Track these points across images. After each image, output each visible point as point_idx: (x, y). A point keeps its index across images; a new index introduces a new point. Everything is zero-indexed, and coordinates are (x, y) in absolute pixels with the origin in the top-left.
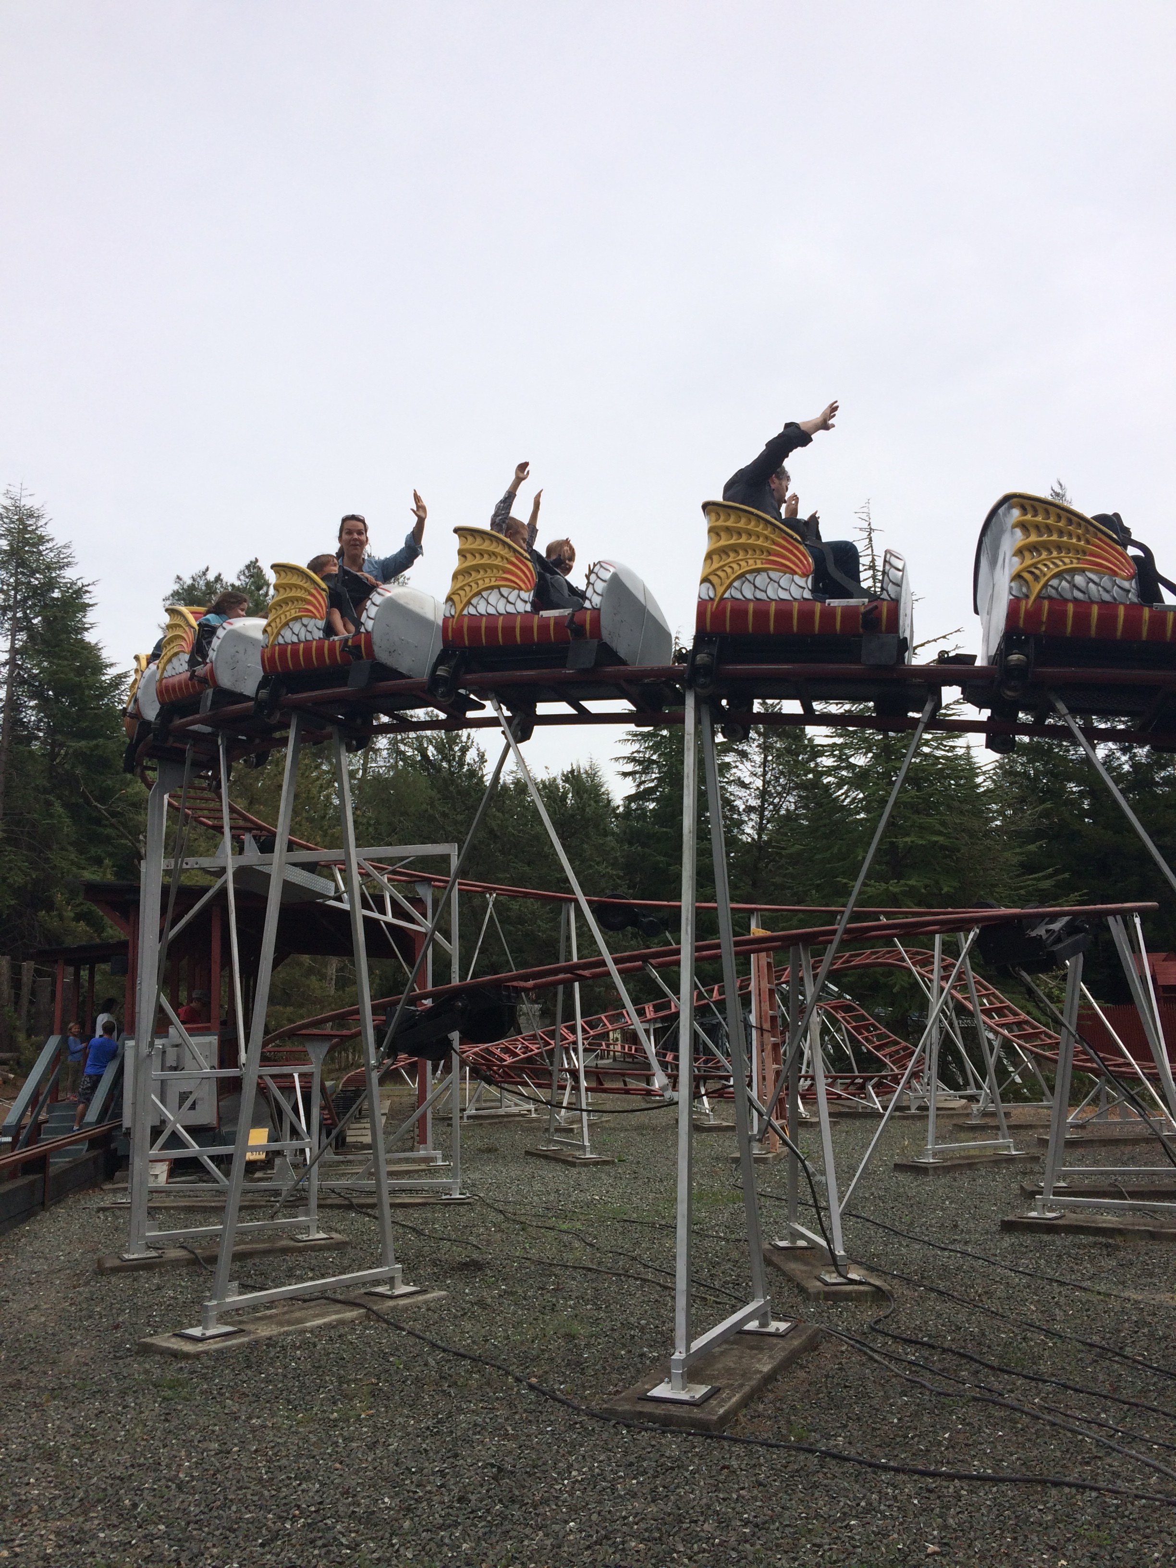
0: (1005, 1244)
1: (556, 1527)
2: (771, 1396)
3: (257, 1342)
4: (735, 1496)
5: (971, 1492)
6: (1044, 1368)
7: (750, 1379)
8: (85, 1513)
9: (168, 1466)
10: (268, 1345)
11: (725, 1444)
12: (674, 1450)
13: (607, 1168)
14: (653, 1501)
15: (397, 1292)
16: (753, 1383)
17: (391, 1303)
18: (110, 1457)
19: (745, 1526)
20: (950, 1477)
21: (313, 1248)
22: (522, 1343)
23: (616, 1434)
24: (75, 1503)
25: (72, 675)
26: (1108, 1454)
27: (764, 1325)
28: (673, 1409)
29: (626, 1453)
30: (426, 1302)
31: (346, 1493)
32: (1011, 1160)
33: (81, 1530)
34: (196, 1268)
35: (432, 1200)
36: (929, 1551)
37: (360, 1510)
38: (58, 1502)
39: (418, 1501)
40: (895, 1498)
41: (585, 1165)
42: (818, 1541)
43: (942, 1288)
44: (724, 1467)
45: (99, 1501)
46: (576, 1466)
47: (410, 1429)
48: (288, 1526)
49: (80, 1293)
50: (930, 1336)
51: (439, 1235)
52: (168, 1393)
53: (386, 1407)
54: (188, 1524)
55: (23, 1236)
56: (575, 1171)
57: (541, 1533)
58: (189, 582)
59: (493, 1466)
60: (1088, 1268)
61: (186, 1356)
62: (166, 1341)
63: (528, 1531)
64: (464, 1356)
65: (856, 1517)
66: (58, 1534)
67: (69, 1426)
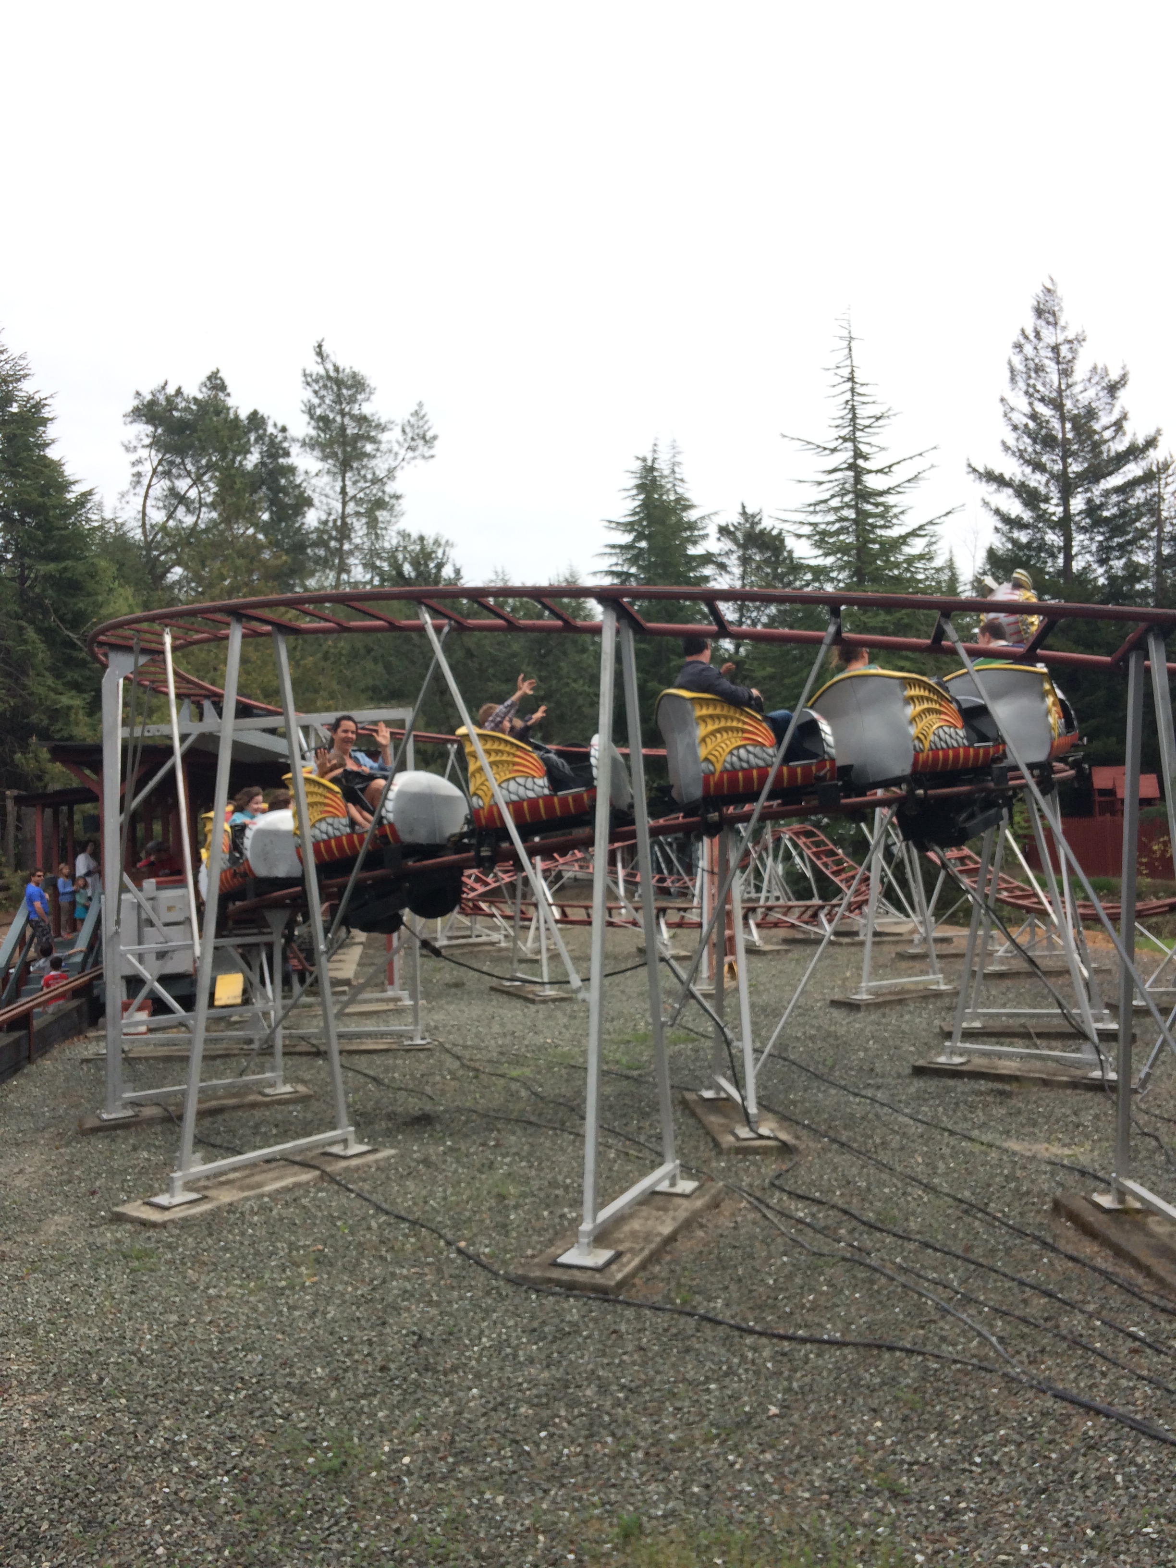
0: (912, 1089)
1: (461, 1394)
2: (668, 1258)
3: (218, 1208)
4: (617, 1361)
5: (818, 1355)
6: (913, 1225)
7: (651, 1242)
8: (58, 1388)
9: (132, 1340)
10: (228, 1212)
11: (619, 1308)
12: (574, 1315)
13: (563, 1004)
14: (548, 1366)
15: (351, 1152)
16: (653, 1246)
17: (343, 1164)
18: (82, 1331)
19: (620, 1391)
20: (803, 1341)
21: (280, 1102)
22: (458, 1204)
23: (526, 1299)
24: (49, 1378)
25: (34, 495)
26: (943, 1317)
27: (673, 1184)
28: (579, 1276)
29: (532, 1318)
30: (376, 1161)
31: (284, 1365)
32: (938, 995)
33: (54, 1405)
34: (170, 1125)
35: (394, 1046)
36: (771, 1413)
37: (294, 1381)
38: (35, 1378)
39: (346, 1370)
40: (753, 1362)
41: (544, 1001)
42: (678, 1404)
43: (844, 1139)
44: (615, 1332)
45: (70, 1376)
46: (487, 1332)
47: (347, 1297)
48: (232, 1397)
49: (62, 1155)
50: (821, 1192)
51: (397, 1085)
52: (136, 1264)
53: (329, 1273)
54: (146, 1397)
55: (11, 1091)
56: (533, 1008)
57: (447, 1400)
58: (149, 397)
59: (414, 1333)
60: (980, 1116)
61: (154, 1225)
62: (136, 1210)
63: (436, 1398)
64: (404, 1219)
65: (717, 1380)
66: (34, 1408)
67: (46, 1301)
